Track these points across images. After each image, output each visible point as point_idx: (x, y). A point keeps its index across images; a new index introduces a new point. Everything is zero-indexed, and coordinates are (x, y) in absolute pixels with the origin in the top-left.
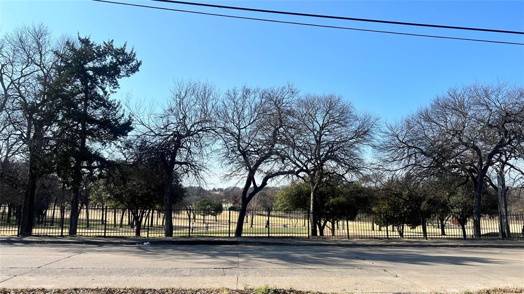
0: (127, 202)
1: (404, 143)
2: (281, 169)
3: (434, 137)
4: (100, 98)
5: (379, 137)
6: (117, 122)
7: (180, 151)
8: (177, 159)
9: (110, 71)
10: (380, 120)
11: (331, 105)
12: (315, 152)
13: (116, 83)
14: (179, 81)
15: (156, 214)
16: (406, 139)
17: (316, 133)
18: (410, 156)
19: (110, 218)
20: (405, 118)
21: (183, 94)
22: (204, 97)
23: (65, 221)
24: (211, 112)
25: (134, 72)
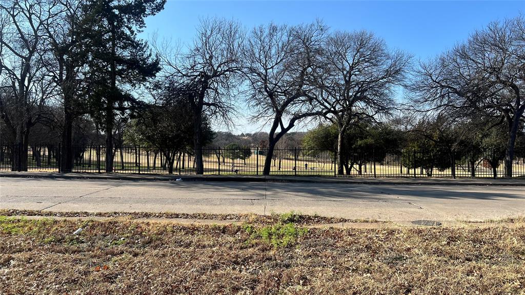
0: (159, 144)
1: (436, 82)
2: (308, 110)
3: (469, 76)
4: (128, 38)
5: (411, 76)
6: (145, 63)
7: (207, 91)
8: (205, 100)
9: (135, 9)
10: (413, 58)
11: (362, 42)
12: (344, 92)
13: (142, 22)
14: (204, 19)
15: (187, 158)
16: (440, 78)
17: (345, 72)
18: (443, 96)
19: (143, 161)
20: (439, 56)
21: (209, 33)
22: (230, 35)
23: (101, 163)
24: (237, 51)
25: (159, 10)
